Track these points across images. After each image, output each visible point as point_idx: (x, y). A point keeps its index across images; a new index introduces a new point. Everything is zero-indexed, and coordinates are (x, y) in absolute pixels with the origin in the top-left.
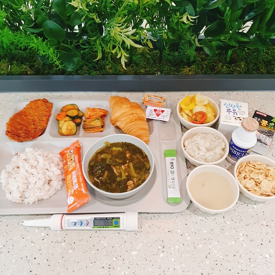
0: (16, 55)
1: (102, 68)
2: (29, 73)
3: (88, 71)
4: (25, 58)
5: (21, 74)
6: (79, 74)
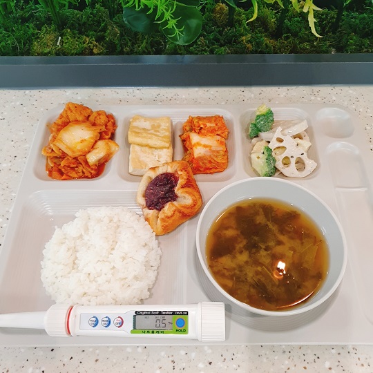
0: (67, 17)
1: (232, 41)
2: (95, 51)
3: (208, 47)
4: (85, 23)
5: (82, 53)
6: (191, 53)
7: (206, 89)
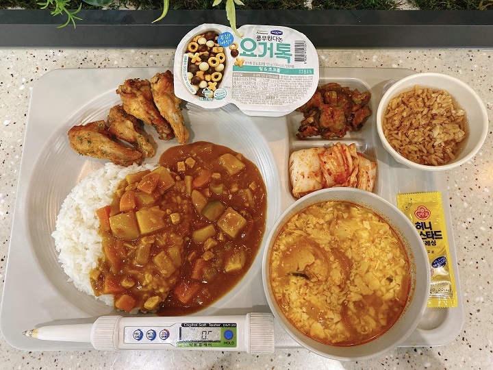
7: (144, 51)
